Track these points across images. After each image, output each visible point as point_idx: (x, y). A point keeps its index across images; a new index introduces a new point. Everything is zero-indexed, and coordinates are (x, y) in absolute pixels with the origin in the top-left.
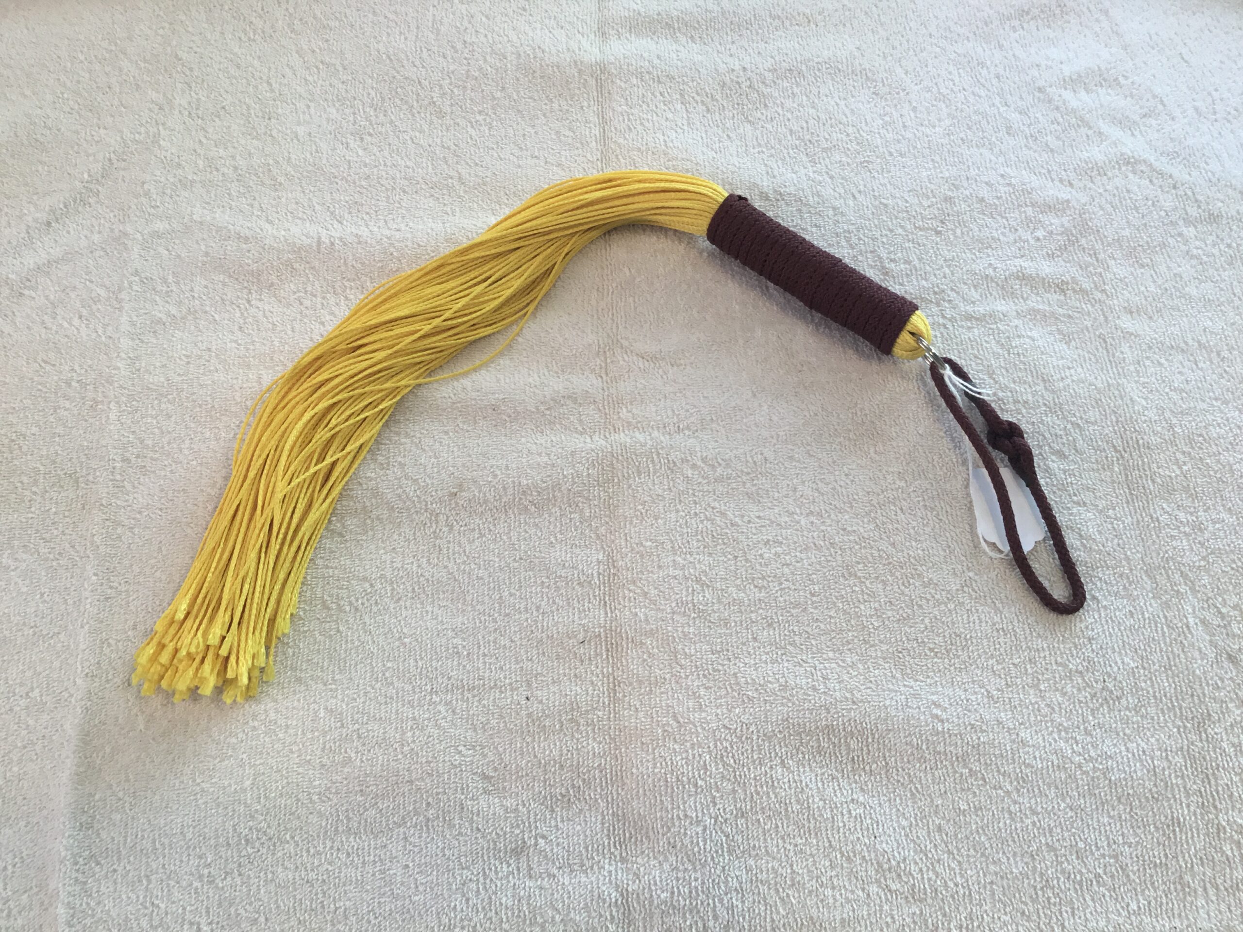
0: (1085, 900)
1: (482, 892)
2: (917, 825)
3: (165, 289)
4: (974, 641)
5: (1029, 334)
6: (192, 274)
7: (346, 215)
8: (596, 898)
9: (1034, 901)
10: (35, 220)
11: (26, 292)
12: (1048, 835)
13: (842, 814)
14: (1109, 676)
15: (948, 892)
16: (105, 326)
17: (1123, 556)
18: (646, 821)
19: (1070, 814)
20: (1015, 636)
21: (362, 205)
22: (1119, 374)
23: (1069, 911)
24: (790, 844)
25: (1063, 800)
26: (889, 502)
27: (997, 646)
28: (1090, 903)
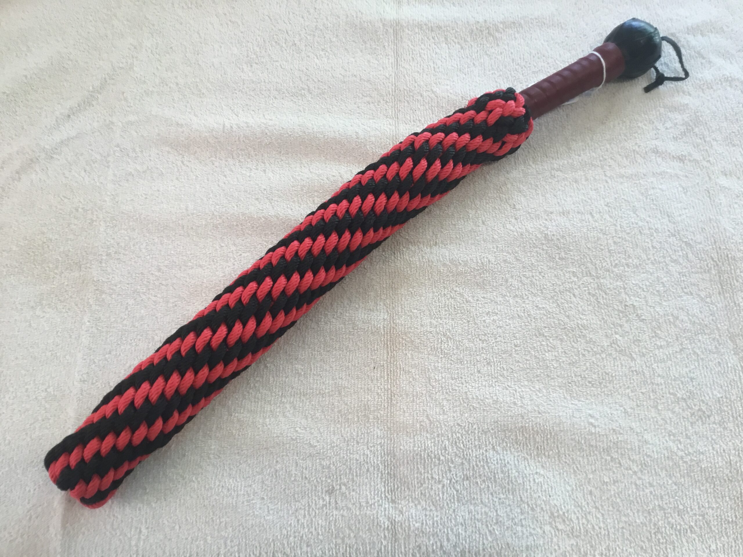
0: (682, 542)
1: (307, 516)
2: (577, 490)
3: (134, 155)
4: (617, 377)
5: (660, 187)
6: (150, 147)
7: (241, 111)
8: (375, 524)
9: (649, 541)
10: (61, 114)
11: (55, 156)
12: (659, 499)
13: (530, 481)
14: (703, 402)
15: (594, 531)
16: (99, 176)
17: (715, 327)
18: (408, 479)
19: (675, 487)
20: (644, 375)
21: (250, 106)
22: (717, 213)
23: (672, 548)
24: (496, 497)
25: (671, 478)
26: (566, 290)
27: (632, 381)
28: (686, 544)
